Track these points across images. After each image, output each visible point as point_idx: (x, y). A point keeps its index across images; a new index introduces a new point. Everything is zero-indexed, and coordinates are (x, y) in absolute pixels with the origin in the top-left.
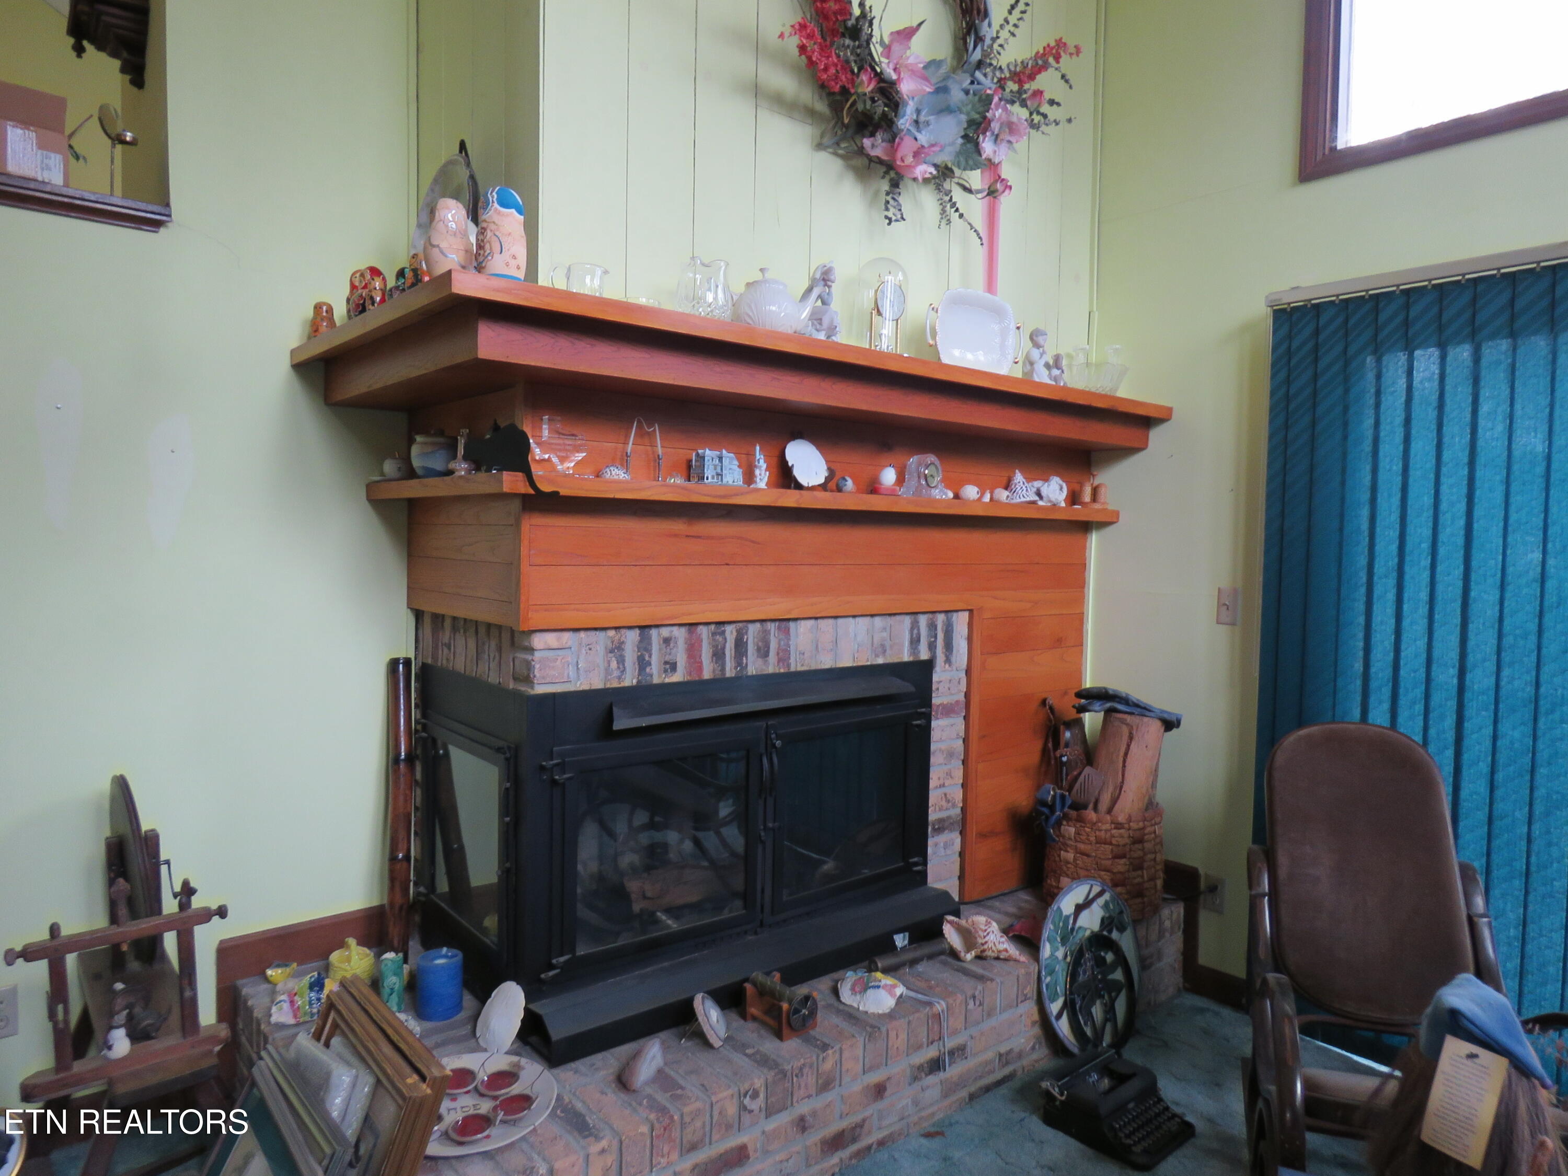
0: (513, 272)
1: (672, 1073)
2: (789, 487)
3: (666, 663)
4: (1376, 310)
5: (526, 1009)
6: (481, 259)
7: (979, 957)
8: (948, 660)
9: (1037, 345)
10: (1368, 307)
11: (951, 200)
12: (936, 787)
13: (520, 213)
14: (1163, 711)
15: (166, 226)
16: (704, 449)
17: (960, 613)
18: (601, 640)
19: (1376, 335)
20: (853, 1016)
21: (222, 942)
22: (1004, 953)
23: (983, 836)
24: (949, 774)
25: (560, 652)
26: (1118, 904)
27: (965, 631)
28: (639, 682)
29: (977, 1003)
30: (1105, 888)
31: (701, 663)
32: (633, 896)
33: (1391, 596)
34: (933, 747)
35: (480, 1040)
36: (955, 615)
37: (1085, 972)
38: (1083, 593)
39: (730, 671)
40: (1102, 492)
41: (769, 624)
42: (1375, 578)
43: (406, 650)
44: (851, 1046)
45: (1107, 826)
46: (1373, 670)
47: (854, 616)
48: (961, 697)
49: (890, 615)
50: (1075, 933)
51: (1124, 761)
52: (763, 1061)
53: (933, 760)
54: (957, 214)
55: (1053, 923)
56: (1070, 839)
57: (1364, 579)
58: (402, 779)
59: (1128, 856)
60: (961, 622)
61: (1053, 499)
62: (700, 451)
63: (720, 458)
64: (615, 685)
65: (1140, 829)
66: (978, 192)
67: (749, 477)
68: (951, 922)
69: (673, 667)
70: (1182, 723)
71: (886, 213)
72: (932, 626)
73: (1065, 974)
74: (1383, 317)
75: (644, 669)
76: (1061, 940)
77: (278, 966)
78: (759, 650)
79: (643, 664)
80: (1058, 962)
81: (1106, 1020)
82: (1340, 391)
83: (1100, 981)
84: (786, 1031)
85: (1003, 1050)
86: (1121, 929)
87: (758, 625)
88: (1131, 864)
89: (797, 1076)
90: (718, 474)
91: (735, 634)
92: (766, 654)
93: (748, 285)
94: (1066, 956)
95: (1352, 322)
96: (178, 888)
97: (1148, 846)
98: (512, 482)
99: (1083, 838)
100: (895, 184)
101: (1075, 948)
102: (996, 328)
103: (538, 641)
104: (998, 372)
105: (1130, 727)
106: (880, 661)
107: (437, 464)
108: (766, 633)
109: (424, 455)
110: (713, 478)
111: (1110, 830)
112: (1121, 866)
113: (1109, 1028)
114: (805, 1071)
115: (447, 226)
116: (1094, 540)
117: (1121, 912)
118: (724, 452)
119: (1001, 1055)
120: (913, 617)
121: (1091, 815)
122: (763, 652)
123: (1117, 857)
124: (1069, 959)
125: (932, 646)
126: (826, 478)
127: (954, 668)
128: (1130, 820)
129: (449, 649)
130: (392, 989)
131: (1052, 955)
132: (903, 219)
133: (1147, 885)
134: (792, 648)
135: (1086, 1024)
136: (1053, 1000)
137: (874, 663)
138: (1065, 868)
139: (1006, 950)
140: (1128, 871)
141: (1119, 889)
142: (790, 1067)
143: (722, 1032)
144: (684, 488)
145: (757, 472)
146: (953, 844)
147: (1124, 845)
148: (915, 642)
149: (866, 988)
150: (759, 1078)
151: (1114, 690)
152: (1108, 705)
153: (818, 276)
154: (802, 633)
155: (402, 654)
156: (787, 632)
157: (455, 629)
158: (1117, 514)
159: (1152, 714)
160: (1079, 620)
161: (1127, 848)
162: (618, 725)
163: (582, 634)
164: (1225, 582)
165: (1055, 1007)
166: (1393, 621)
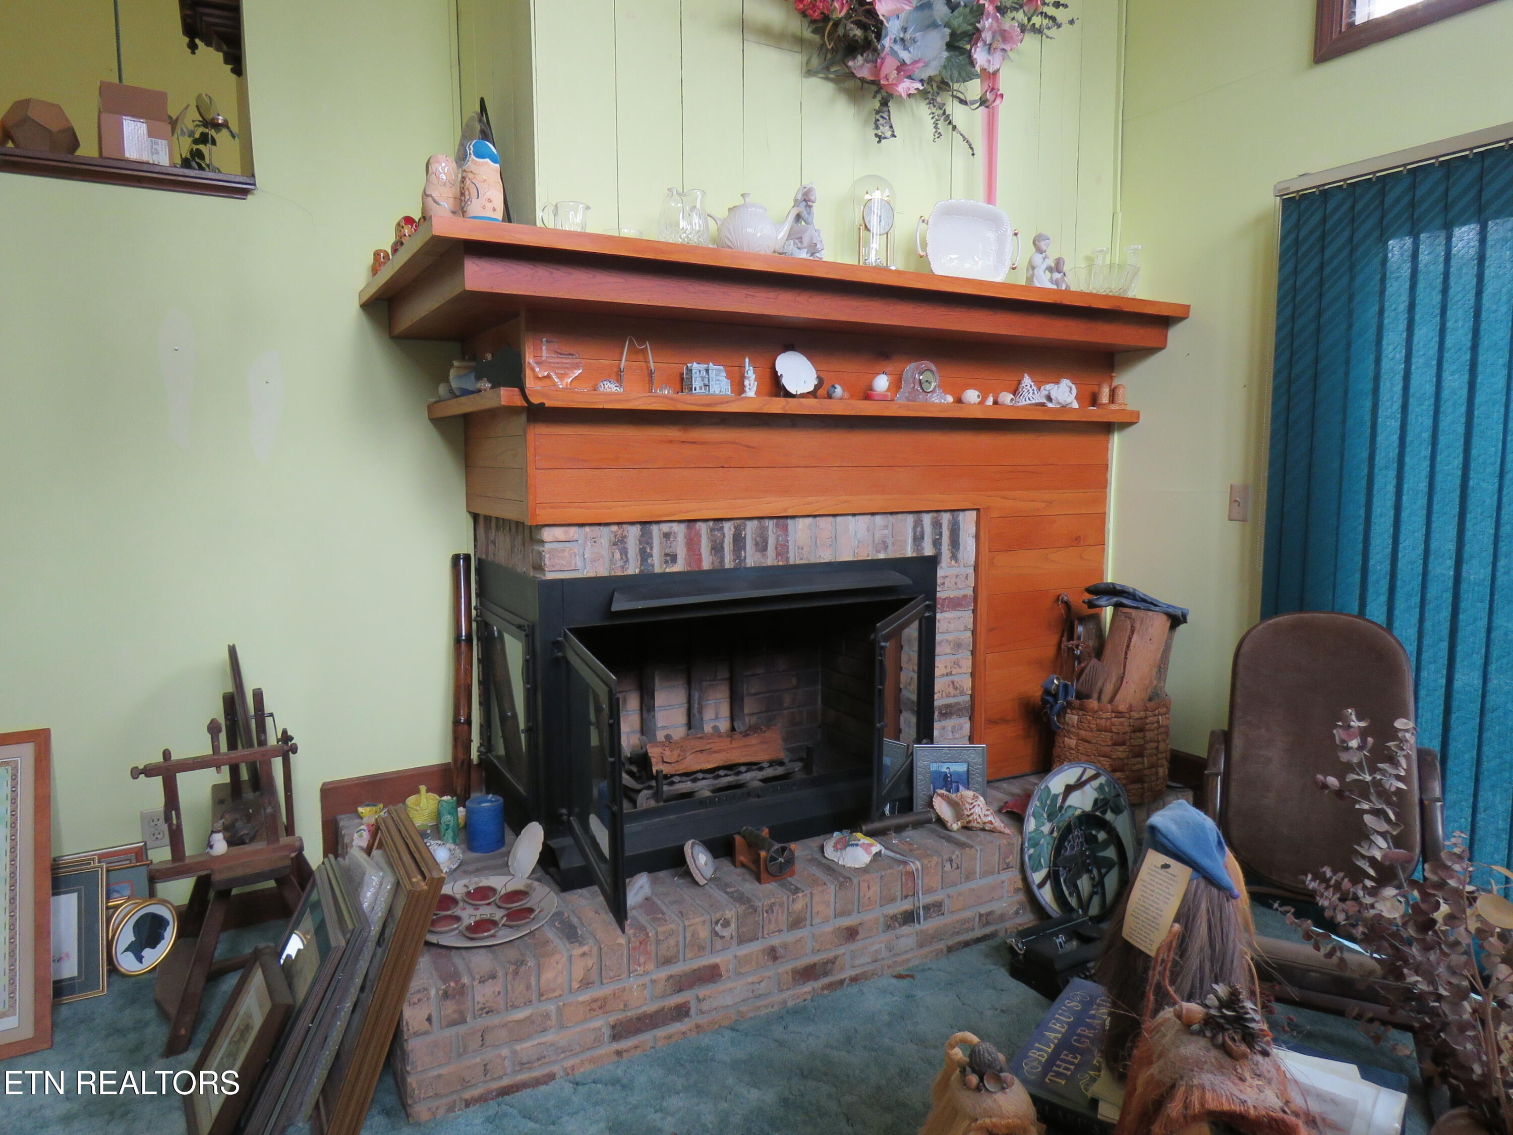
0: (489, 213)
1: (659, 902)
2: (777, 395)
3: (666, 555)
4: (1383, 193)
5: (545, 845)
6: (463, 204)
7: (966, 828)
8: (954, 557)
9: (1040, 251)
10: (1376, 188)
11: (944, 113)
12: (943, 675)
13: (495, 161)
14: (1169, 606)
15: (253, 194)
16: (692, 363)
17: (967, 512)
18: (605, 535)
19: (1382, 218)
20: (831, 869)
21: (324, 784)
22: (989, 825)
23: (991, 722)
24: (957, 664)
25: (567, 544)
26: (1115, 787)
27: (973, 529)
28: (641, 571)
29: (955, 866)
30: (1101, 772)
31: (700, 555)
32: (653, 760)
33: (1391, 488)
34: (938, 637)
35: (511, 868)
36: (961, 514)
37: (1072, 848)
38: (1105, 492)
39: (729, 563)
40: (1120, 392)
41: (766, 521)
42: (1376, 470)
43: (466, 547)
44: (822, 892)
45: (1108, 715)
46: (1372, 563)
47: (854, 515)
48: (970, 592)
49: (892, 513)
50: (1063, 811)
51: (1126, 653)
52: (740, 898)
53: (938, 650)
54: (951, 126)
55: (1040, 799)
56: (1073, 726)
57: (1366, 471)
58: (463, 656)
59: (1128, 744)
60: (968, 522)
61: (1062, 401)
62: (689, 365)
63: (707, 371)
64: (619, 573)
65: (1141, 719)
66: (973, 102)
67: (739, 387)
68: (942, 796)
69: (673, 558)
70: (1189, 618)
71: (876, 132)
72: (937, 525)
73: (1050, 847)
74: (1388, 201)
75: (646, 560)
76: (1048, 816)
77: (368, 805)
78: (757, 544)
79: (644, 555)
80: (1044, 836)
81: (1093, 894)
82: (1345, 280)
83: (1088, 857)
84: (764, 875)
85: (983, 910)
86: (1117, 811)
87: (756, 522)
88: (1131, 751)
89: (767, 912)
90: (705, 385)
91: (733, 529)
92: (764, 549)
93: (730, 209)
94: (1052, 832)
95: (1358, 207)
96: (279, 736)
97: (1149, 735)
98: (507, 396)
99: (1085, 725)
100: (885, 103)
101: (1063, 824)
102: (991, 235)
103: (547, 534)
104: (995, 280)
105: (1133, 621)
106: (882, 556)
107: (470, 384)
108: (764, 529)
109: (459, 377)
110: (701, 388)
111: (1110, 719)
112: (1120, 752)
113: (1096, 900)
114: (776, 908)
115: (438, 178)
116: (1116, 440)
117: (1118, 795)
118: (711, 364)
119: (981, 915)
120: (916, 515)
121: (1093, 703)
122: (762, 546)
123: (1116, 744)
124: (1055, 834)
125: (937, 543)
126: (815, 386)
127: (962, 565)
128: (1130, 709)
129: (495, 545)
130: (448, 825)
131: (1037, 829)
132: (894, 136)
133: (1147, 772)
134: (791, 544)
135: (1071, 894)
136: (1036, 869)
137: (875, 558)
138: (1068, 754)
139: (991, 822)
140: (1128, 758)
141: (1118, 774)
142: (760, 904)
143: (709, 872)
144: (672, 399)
145: (746, 383)
146: (961, 728)
147: (1124, 733)
148: (918, 539)
149: (847, 845)
150: (730, 910)
151: (1121, 586)
152: (1115, 599)
153: (800, 197)
154: (800, 530)
155: (463, 551)
156: (785, 529)
157: (497, 528)
158: (1137, 414)
159: (1157, 609)
160: (1102, 518)
161: (1127, 737)
162: (615, 607)
163: (587, 529)
164: (1236, 478)
165: (1037, 877)
166: (1392, 513)
